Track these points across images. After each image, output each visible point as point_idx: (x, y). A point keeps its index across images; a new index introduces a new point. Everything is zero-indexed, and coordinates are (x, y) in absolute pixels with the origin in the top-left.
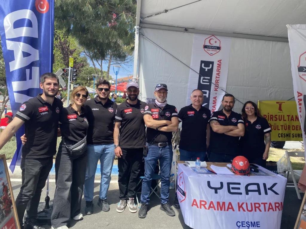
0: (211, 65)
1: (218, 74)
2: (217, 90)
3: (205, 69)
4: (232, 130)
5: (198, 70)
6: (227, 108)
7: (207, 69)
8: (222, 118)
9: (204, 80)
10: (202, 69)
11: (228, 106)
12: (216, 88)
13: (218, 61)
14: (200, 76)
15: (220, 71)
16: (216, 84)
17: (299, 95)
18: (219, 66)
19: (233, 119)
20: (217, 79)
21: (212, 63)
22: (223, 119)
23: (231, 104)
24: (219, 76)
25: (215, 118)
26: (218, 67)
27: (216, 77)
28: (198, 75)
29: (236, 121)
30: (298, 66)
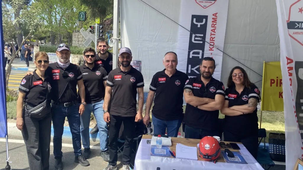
0: (204, 20)
1: (213, 31)
2: (212, 49)
3: (197, 25)
4: (206, 103)
5: (189, 27)
6: (206, 74)
7: (199, 24)
8: (197, 86)
9: (196, 38)
10: (193, 26)
11: (206, 72)
12: (211, 47)
13: (213, 15)
14: (190, 33)
15: (216, 27)
16: (210, 42)
17: (289, 61)
18: (215, 20)
19: (212, 88)
20: (213, 36)
21: (206, 17)
22: (199, 87)
23: (211, 70)
24: (215, 32)
25: (190, 86)
26: (213, 22)
27: (211, 34)
28: (189, 33)
29: (214, 91)
30: (287, 21)
